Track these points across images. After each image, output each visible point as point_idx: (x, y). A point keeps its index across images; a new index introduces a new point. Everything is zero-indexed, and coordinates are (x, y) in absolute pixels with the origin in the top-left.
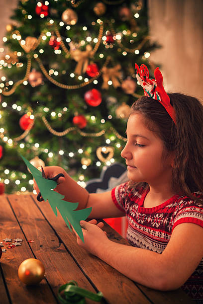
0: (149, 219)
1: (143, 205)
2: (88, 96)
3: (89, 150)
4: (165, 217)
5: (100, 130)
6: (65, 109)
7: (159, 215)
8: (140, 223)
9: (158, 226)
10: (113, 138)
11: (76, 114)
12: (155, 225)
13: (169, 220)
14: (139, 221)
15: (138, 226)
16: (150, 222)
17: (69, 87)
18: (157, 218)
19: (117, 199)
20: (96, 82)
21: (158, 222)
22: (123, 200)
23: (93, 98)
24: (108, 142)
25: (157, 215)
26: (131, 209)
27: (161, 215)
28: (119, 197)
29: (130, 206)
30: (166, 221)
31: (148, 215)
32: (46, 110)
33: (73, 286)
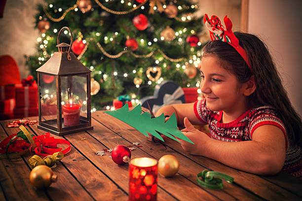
0: (228, 132)
1: (221, 121)
2: (136, 20)
3: (141, 71)
4: (240, 130)
5: (149, 52)
6: (116, 34)
7: (236, 129)
8: (220, 136)
9: (236, 137)
10: (161, 59)
11: (128, 37)
12: (234, 137)
13: (244, 132)
14: (219, 134)
15: (219, 137)
16: (229, 134)
17: (119, 13)
18: (234, 131)
19: (201, 117)
20: (143, 8)
21: (235, 134)
22: (206, 117)
23: (141, 23)
24: (157, 62)
25: (234, 129)
26: (212, 123)
27: (237, 129)
28: (202, 115)
29: (211, 121)
30: (242, 133)
31: (226, 129)
32: (98, 34)
33: (211, 172)
